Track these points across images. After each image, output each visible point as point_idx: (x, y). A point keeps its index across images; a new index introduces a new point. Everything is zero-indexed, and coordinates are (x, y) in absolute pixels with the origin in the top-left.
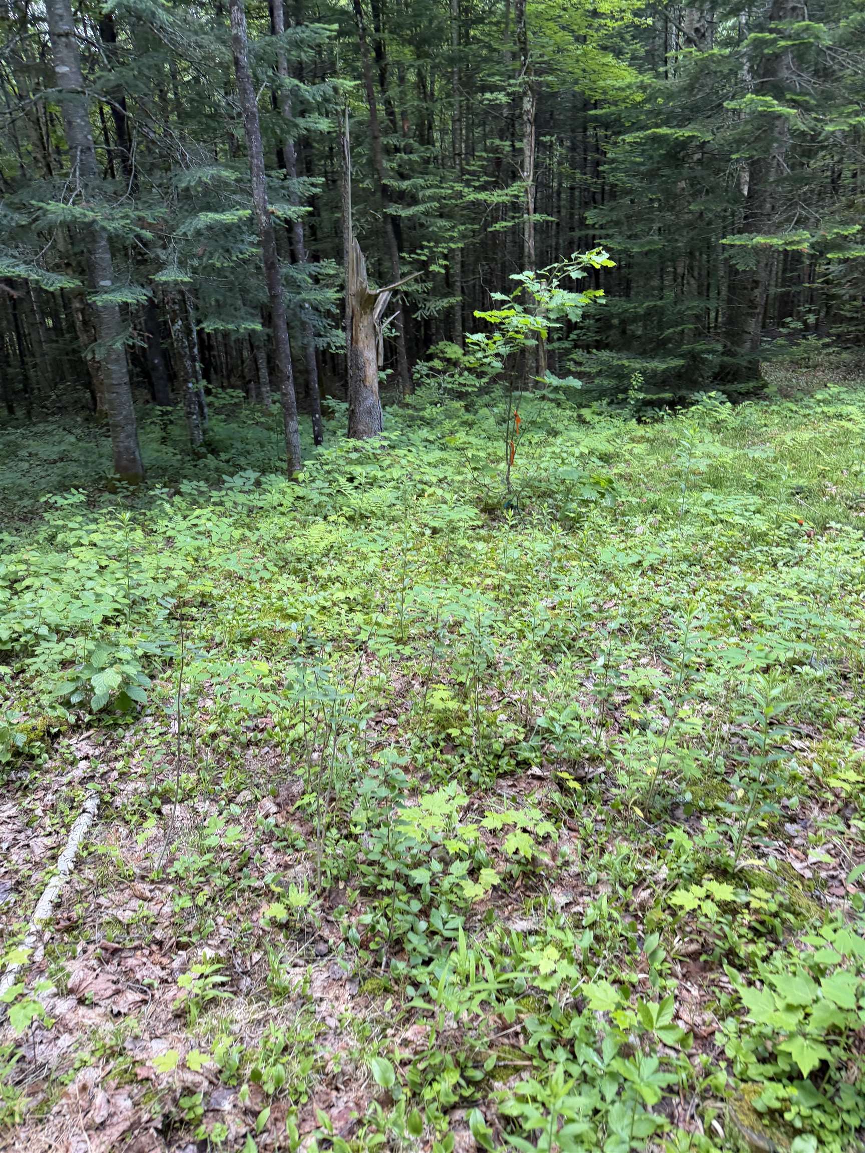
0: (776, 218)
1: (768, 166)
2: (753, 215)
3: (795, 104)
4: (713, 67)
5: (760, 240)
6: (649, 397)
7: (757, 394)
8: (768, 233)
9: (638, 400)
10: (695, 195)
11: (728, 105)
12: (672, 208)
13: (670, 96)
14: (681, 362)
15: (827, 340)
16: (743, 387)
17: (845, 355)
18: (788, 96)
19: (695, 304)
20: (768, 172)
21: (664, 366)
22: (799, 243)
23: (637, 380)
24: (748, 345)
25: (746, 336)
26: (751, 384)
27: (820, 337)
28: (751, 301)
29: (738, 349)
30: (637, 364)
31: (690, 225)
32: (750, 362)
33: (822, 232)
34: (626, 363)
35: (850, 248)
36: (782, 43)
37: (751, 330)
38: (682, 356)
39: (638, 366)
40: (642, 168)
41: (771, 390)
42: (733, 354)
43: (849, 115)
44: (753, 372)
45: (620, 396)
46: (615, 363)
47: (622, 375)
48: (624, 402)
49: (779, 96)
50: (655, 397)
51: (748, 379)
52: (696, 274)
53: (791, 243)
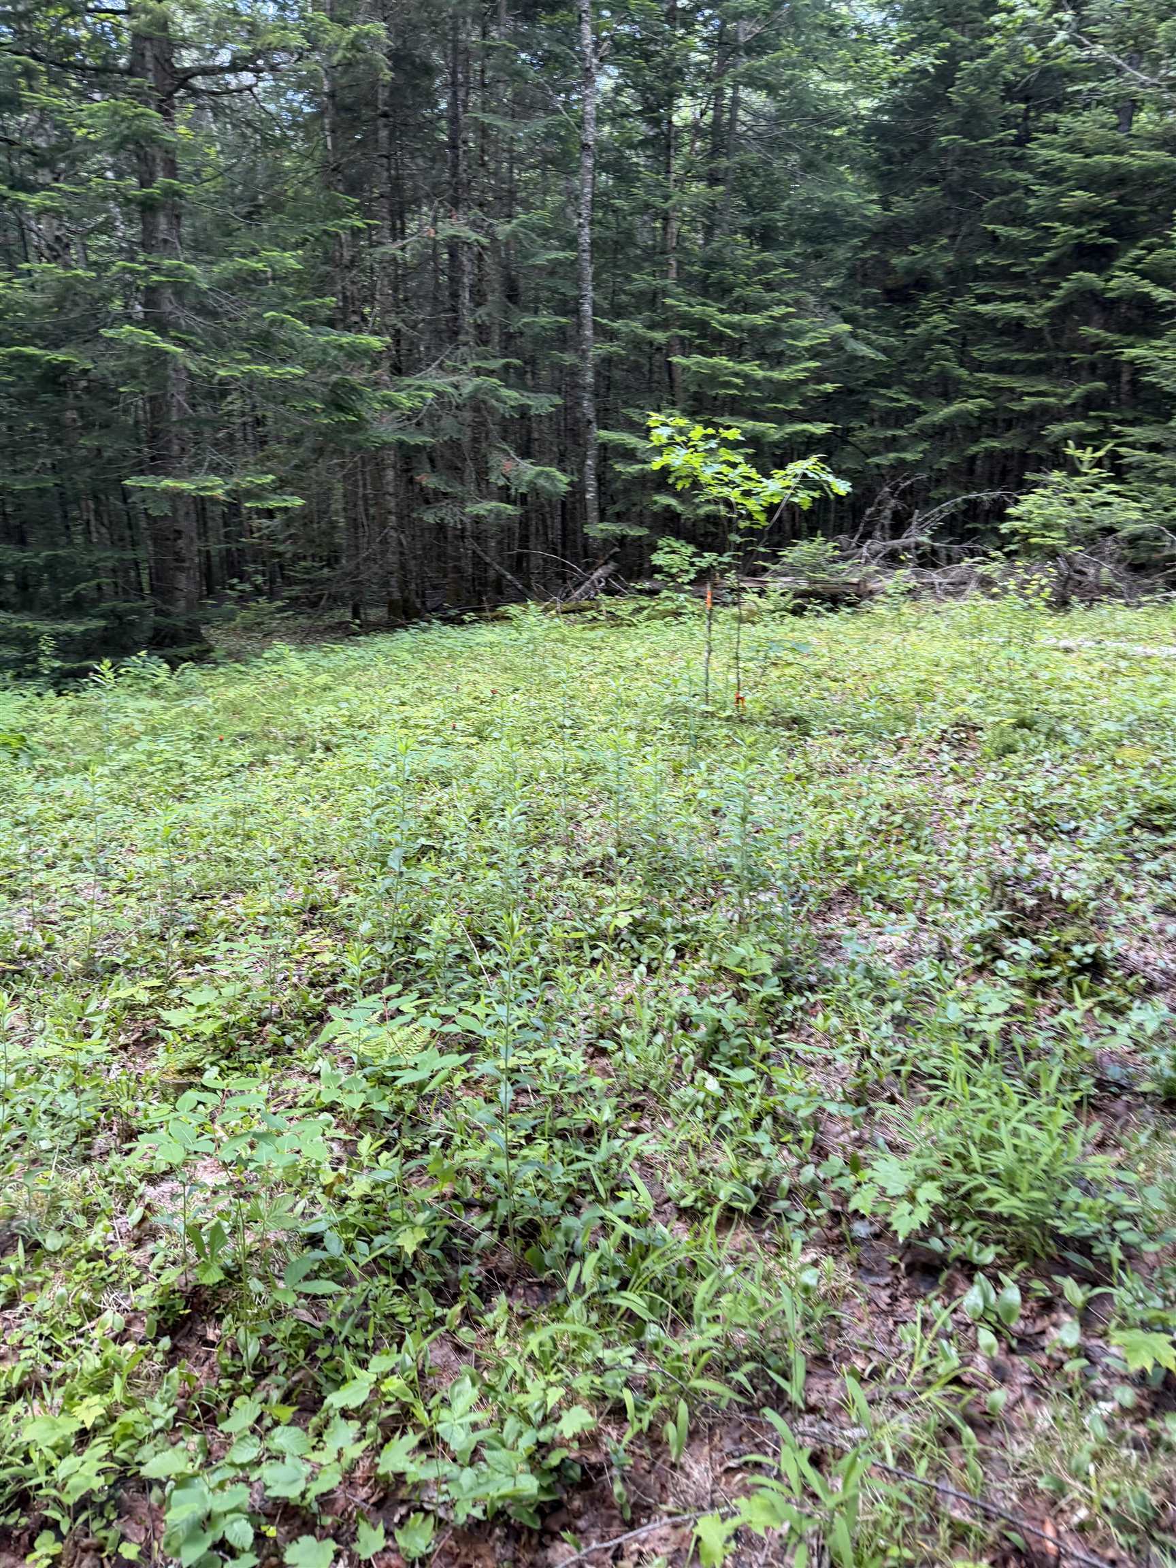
0: (186, 461)
1: (169, 404)
2: (162, 457)
3: (184, 344)
4: (81, 288)
5: (168, 483)
6: (68, 665)
7: (202, 657)
8: (176, 477)
9: (53, 670)
10: (88, 427)
11: (107, 333)
12: (59, 442)
13: (33, 311)
14: (102, 623)
15: (280, 603)
16: (183, 651)
17: (302, 620)
18: (173, 334)
19: (108, 554)
20: (169, 411)
21: (81, 628)
22: (211, 489)
23: (47, 646)
24: (182, 603)
25: (178, 593)
26: (194, 648)
27: (271, 600)
28: (176, 553)
29: (172, 609)
30: (45, 627)
31: (86, 462)
32: (188, 623)
33: (235, 480)
34: (29, 625)
35: (267, 499)
36: (155, 278)
37: (181, 586)
38: (102, 616)
39: (46, 628)
40: (12, 390)
41: (218, 653)
42: (166, 614)
43: (239, 362)
44: (193, 635)
45: (29, 667)
46: (15, 625)
47: (27, 641)
48: (35, 674)
49: (162, 331)
50: (76, 665)
51: (190, 642)
52: (106, 521)
53: (204, 489)
